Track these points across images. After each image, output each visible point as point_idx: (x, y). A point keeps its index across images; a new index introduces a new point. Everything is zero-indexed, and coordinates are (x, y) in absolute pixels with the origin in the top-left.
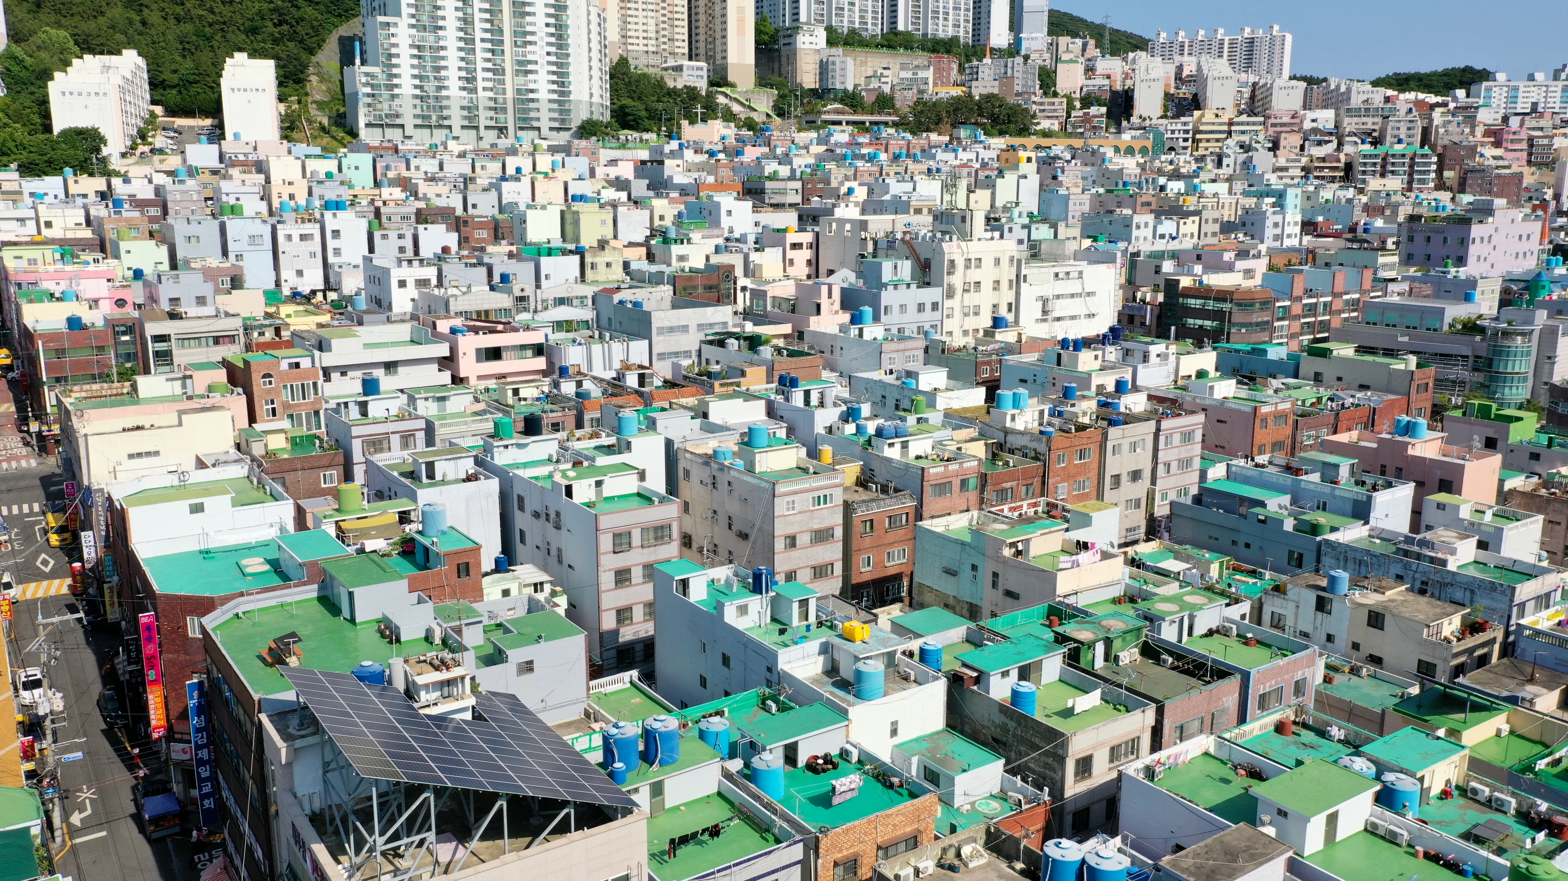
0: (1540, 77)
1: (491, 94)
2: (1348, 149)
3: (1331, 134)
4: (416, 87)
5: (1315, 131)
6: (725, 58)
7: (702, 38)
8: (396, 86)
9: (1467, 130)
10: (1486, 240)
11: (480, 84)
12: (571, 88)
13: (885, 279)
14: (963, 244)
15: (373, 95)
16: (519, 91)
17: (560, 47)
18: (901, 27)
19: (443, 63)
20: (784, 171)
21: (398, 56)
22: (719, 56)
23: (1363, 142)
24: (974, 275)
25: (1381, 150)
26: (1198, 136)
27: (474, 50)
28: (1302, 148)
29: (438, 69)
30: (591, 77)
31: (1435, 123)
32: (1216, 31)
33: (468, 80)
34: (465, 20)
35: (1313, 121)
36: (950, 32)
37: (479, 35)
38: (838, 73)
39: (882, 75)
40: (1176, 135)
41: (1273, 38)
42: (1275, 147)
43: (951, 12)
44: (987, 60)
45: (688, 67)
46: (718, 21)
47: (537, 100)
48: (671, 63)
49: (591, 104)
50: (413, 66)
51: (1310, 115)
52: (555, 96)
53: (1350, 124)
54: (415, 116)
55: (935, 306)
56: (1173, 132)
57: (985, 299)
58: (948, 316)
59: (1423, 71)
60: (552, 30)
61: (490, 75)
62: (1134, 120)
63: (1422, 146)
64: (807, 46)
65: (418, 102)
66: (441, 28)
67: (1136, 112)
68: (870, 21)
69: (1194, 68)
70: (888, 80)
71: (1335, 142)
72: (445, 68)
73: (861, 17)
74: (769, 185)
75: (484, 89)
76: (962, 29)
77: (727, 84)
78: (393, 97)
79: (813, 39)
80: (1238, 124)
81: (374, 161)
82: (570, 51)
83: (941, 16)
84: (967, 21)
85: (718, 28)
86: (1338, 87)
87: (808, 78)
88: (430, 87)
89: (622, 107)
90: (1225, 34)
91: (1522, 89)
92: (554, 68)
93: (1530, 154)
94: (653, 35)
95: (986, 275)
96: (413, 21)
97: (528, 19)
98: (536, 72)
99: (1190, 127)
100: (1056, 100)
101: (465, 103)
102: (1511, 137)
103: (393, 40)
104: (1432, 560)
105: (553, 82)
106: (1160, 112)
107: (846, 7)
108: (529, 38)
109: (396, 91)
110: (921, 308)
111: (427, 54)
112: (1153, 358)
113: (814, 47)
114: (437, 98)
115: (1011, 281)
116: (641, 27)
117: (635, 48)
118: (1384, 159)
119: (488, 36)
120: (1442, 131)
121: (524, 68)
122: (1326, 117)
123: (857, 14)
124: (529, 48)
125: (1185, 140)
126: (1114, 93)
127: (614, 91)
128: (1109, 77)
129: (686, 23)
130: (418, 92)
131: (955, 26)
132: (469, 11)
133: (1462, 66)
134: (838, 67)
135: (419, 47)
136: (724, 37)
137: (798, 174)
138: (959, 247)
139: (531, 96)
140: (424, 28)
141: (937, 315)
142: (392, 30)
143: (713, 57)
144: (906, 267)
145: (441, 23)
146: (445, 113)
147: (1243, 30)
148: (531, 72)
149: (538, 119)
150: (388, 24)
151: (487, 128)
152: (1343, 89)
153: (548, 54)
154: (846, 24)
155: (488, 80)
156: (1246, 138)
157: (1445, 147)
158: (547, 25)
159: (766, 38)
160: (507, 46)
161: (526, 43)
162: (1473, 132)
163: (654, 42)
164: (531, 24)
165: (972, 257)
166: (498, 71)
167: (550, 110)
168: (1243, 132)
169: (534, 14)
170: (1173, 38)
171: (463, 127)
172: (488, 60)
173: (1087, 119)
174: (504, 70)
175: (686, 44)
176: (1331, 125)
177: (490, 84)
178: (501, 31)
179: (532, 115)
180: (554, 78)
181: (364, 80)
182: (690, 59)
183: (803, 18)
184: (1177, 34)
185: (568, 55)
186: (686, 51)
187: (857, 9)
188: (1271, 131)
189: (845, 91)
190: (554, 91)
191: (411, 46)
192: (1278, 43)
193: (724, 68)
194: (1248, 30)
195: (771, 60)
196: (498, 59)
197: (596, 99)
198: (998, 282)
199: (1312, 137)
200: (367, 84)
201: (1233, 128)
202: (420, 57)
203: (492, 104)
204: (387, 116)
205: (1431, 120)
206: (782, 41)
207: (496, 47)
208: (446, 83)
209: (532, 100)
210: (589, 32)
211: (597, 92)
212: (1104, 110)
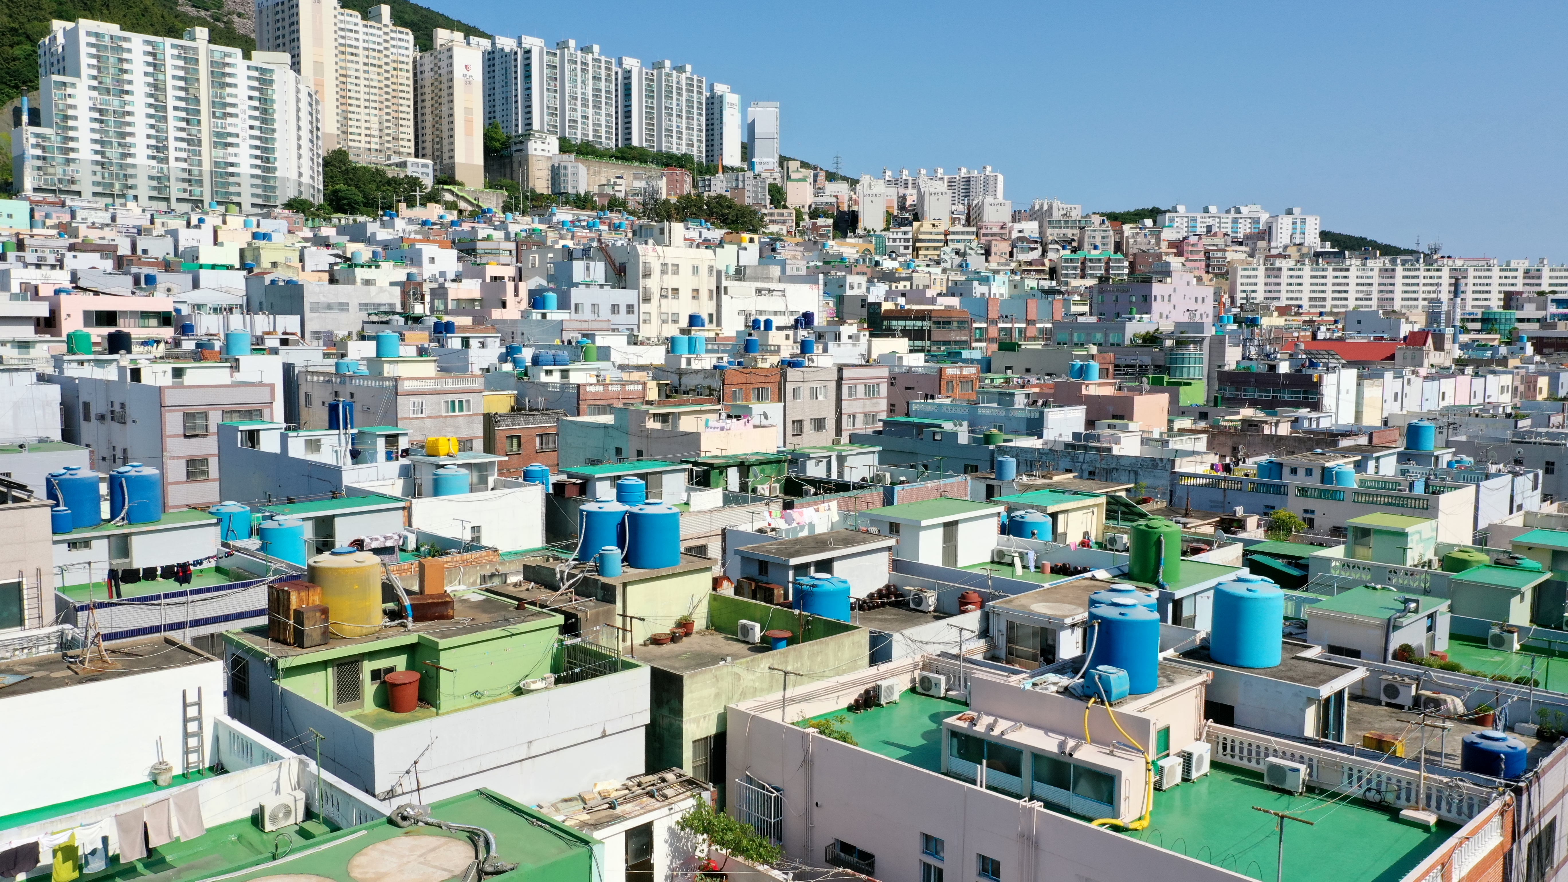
0: (1213, 209)
1: (185, 165)
2: (1051, 255)
3: (1036, 242)
4: (96, 152)
5: (1022, 239)
6: (452, 157)
7: (428, 138)
8: (73, 150)
9: (1153, 241)
10: (1166, 298)
11: (172, 154)
12: (277, 164)
13: (576, 279)
14: (659, 248)
15: (44, 158)
16: (217, 164)
17: (264, 121)
18: (635, 142)
19: (128, 129)
20: (499, 235)
21: (75, 118)
22: (446, 156)
23: (1064, 248)
24: (671, 281)
25: (1080, 255)
26: (918, 245)
27: (165, 118)
28: (1011, 254)
29: (123, 135)
30: (300, 157)
31: (1126, 234)
32: (936, 170)
33: (157, 148)
34: (156, 87)
35: (1020, 231)
36: (684, 150)
37: (171, 103)
38: (570, 179)
39: (615, 184)
40: (898, 243)
41: (986, 178)
42: (987, 253)
43: (684, 131)
44: (720, 175)
45: (413, 164)
46: (445, 121)
47: (238, 175)
48: (395, 159)
49: (300, 184)
50: (93, 130)
51: (1017, 226)
52: (258, 172)
53: (1052, 234)
54: (95, 184)
55: (630, 309)
56: (894, 240)
57: (685, 307)
58: (645, 321)
59: (1117, 212)
60: (256, 104)
61: (184, 145)
62: (860, 231)
63: (1115, 253)
64: (539, 152)
65: (99, 168)
66: (127, 92)
67: (861, 225)
68: (604, 135)
69: (915, 197)
70: (622, 188)
71: (1040, 249)
72: (131, 134)
73: (595, 131)
74: (480, 245)
75: (177, 159)
76: (695, 149)
77: (454, 182)
78: (68, 161)
79: (545, 146)
80: (953, 233)
81: (32, 211)
82: (276, 126)
83: (674, 134)
84: (700, 141)
85: (445, 128)
86: (1041, 207)
87: (540, 183)
88: (113, 153)
89: (335, 192)
90: (945, 174)
91: (1199, 220)
92: (258, 143)
93: (1208, 266)
94: (377, 133)
95: (684, 282)
96: (95, 83)
97: (228, 90)
98: (237, 145)
99: (910, 236)
100: (785, 211)
101: (154, 173)
102: (1190, 248)
103: (70, 101)
104: (1098, 449)
105: (257, 157)
106: (883, 225)
107: (580, 120)
108: (229, 110)
109: (72, 155)
110: (615, 309)
111: (110, 118)
112: (844, 338)
113: (546, 154)
114: (121, 166)
115: (711, 291)
116: (363, 125)
117: (356, 144)
118: (1083, 263)
119: (182, 104)
120: (1131, 241)
121: (222, 140)
122: (1031, 228)
123: (591, 128)
124: (229, 120)
125: (906, 248)
126: (841, 213)
127: (328, 178)
128: (837, 197)
129: (412, 123)
130: (98, 158)
131: (688, 145)
132: (161, 77)
133: (1150, 207)
134: (570, 171)
135: (101, 111)
136: (452, 136)
137: (512, 236)
138: (654, 250)
139: (231, 169)
140: (108, 91)
141: (633, 318)
142: (69, 91)
143: (440, 157)
144: (599, 269)
145: (127, 87)
146: (130, 182)
147: (959, 170)
148: (231, 145)
149: (239, 195)
150: (64, 84)
151: (179, 200)
152: (1045, 207)
153: (251, 127)
154: (579, 136)
155: (181, 150)
156: (961, 247)
157: (1135, 255)
158: (250, 98)
159: (498, 145)
160: (204, 116)
161: (225, 115)
162: (1158, 243)
163: (377, 140)
164: (232, 95)
165: (669, 262)
166: (193, 142)
167: (252, 186)
168: (958, 241)
169: (235, 86)
170: (897, 176)
171: (151, 198)
172: (182, 130)
173: (815, 227)
174: (200, 141)
175: (412, 144)
176: (1036, 234)
177: (184, 155)
178: (197, 101)
179: (232, 189)
180: (258, 152)
181: (33, 141)
182: (417, 156)
183: (536, 125)
184: (901, 172)
185: (274, 131)
186: (412, 150)
187: (590, 122)
188: (983, 240)
189: (578, 195)
190: (257, 167)
191: (91, 109)
192: (991, 182)
193: (452, 167)
194: (964, 170)
195: (503, 166)
196: (193, 129)
197: (306, 179)
198: (696, 290)
199: (1019, 245)
200: (37, 146)
201: (949, 237)
202: (101, 121)
203: (185, 175)
204: (60, 181)
205: (1122, 233)
206: (514, 148)
207: (191, 117)
208: (132, 151)
209: (233, 174)
210: (298, 110)
211: (307, 173)
212: (830, 221)
